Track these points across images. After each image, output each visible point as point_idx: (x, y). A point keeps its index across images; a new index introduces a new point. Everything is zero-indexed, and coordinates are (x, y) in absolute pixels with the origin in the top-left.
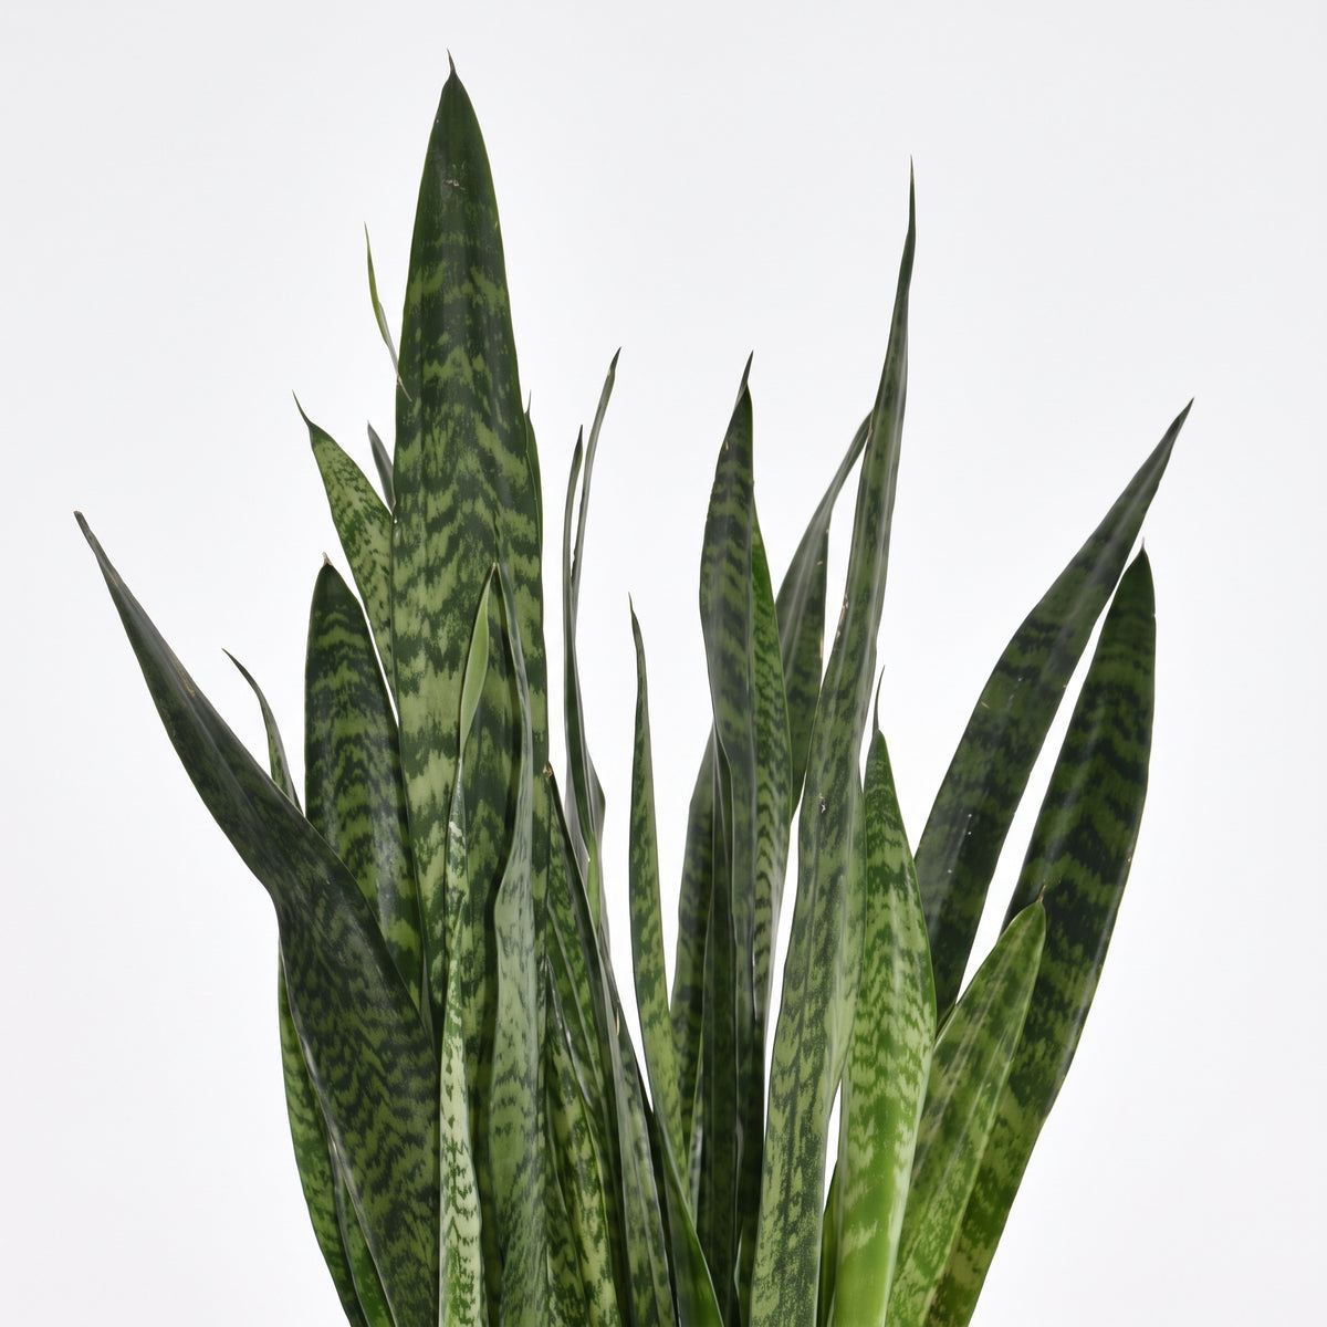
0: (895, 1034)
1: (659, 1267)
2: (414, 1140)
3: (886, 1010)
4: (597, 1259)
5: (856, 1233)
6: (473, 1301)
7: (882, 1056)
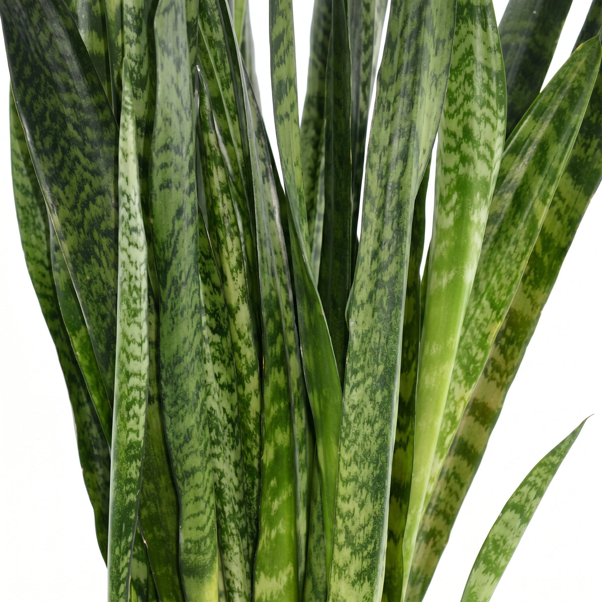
0: (476, 133)
1: (284, 296)
2: (101, 192)
3: (469, 114)
4: (236, 286)
5: (440, 277)
6: (141, 310)
7: (464, 146)
